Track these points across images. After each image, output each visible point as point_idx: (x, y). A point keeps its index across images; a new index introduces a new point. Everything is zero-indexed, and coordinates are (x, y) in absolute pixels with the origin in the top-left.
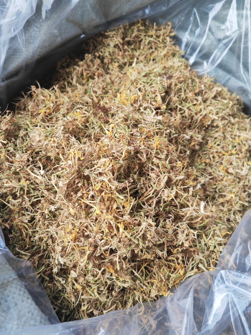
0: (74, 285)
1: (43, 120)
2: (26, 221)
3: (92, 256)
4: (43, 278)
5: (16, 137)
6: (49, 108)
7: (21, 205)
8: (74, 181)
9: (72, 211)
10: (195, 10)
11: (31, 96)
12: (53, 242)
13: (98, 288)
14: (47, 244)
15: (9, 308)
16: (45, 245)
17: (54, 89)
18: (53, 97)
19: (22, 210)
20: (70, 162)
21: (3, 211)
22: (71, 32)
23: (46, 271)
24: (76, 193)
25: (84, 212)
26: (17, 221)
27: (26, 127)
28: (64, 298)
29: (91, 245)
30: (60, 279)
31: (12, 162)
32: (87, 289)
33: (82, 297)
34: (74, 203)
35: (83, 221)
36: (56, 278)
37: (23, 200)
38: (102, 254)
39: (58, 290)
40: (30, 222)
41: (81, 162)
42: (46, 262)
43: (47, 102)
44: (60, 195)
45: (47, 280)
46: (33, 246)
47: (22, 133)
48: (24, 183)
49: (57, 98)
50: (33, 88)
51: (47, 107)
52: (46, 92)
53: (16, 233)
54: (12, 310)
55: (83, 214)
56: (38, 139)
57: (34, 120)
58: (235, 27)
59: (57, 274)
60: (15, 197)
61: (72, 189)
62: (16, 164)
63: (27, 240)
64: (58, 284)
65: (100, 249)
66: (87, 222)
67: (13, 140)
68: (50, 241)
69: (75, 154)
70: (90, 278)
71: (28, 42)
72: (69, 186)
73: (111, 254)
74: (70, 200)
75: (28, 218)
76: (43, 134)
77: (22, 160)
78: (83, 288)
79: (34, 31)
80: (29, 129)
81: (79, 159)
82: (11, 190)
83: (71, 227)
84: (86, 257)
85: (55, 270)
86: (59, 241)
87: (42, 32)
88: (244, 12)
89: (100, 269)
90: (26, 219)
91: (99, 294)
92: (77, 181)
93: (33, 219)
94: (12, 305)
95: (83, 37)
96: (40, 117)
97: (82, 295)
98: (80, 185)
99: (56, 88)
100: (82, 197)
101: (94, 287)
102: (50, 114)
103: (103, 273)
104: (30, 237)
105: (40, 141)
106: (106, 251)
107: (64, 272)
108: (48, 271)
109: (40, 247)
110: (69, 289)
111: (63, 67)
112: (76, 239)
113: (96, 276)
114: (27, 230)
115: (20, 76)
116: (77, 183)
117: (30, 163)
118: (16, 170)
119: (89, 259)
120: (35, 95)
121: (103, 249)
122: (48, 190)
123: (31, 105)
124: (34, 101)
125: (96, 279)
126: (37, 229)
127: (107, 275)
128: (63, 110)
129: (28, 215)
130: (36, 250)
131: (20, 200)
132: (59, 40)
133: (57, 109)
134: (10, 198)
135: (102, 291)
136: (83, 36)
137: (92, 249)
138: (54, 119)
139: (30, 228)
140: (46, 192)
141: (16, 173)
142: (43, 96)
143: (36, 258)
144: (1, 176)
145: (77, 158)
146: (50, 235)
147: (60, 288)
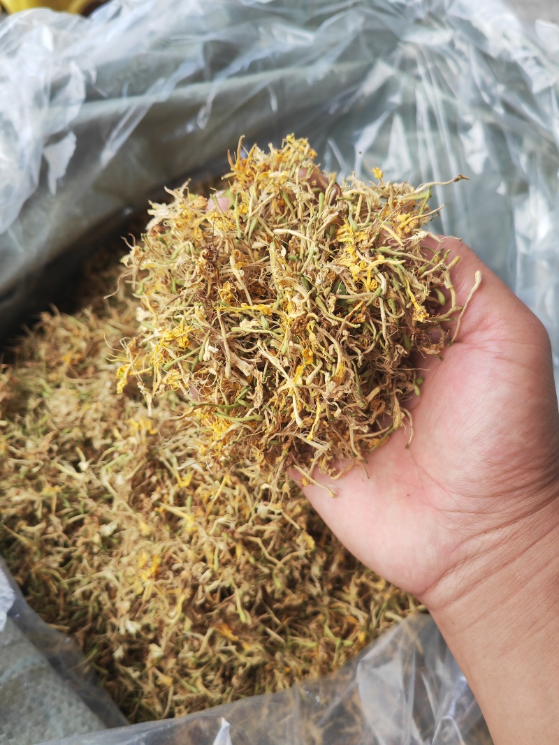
0: (156, 678)
1: (70, 375)
2: (55, 565)
3: (189, 605)
4: (98, 673)
5: (23, 412)
6: (79, 351)
7: (44, 533)
8: (144, 475)
9: (146, 529)
10: (331, 143)
11: (41, 332)
12: (111, 597)
13: (204, 676)
14: (99, 603)
15: (47, 717)
16: (95, 604)
17: (84, 315)
18: (85, 331)
19: (46, 545)
20: (133, 440)
21: (9, 553)
22: (107, 206)
23: (100, 657)
24: (149, 495)
25: (168, 528)
26: (38, 566)
27: (39, 390)
28: (141, 708)
29: (185, 583)
30: (130, 670)
31: (21, 458)
32: (183, 682)
33: (176, 698)
34: (147, 513)
35: (169, 543)
36: (122, 668)
37: (49, 523)
38: (206, 601)
39: (126, 693)
40: (62, 565)
41: (151, 438)
42: (99, 639)
43: (74, 340)
44: (120, 502)
45: (103, 676)
46: (72, 613)
47: (32, 403)
48: (48, 491)
49: (91, 330)
50: (46, 317)
51: (75, 349)
52: (71, 321)
53: (38, 592)
54: (53, 721)
55: (166, 530)
56: (64, 410)
57: (53, 376)
58: (407, 164)
59: (124, 662)
60: (32, 520)
61: (141, 487)
62: (30, 461)
63: (60, 601)
64: (126, 682)
65: (204, 591)
66: (175, 545)
67: (18, 417)
68: (104, 597)
69: (140, 426)
70: (187, 655)
71: (27, 235)
72: (136, 481)
73: (223, 597)
74: (139, 509)
75: (59, 558)
76: (74, 401)
77: (39, 450)
78: (175, 682)
79: (37, 215)
80: (45, 395)
81: (148, 434)
82: (24, 509)
83: (145, 556)
84: (179, 607)
85: (119, 653)
86: (124, 591)
87: (53, 214)
88: (419, 135)
89: (204, 634)
90: (55, 560)
91: (207, 686)
92: (148, 473)
93: (67, 559)
94: (53, 711)
95: (130, 215)
96: (63, 369)
97: (175, 693)
98: (154, 479)
99: (88, 312)
100: (161, 500)
101: (196, 674)
102: (81, 361)
103: (212, 641)
104: (65, 595)
105: (69, 414)
106: (213, 592)
107: (136, 654)
108: (106, 655)
109: (86, 613)
110: (148, 687)
111: (96, 270)
112: (157, 576)
113: (198, 650)
114: (58, 580)
115: (18, 297)
116: (150, 477)
117: (54, 454)
118: (30, 471)
119: (184, 610)
120: (48, 330)
121: (208, 589)
122: (95, 498)
123: (43, 349)
124: (49, 341)
125: (199, 654)
126: (79, 576)
127: (220, 645)
128: (105, 352)
129: (59, 552)
130: (77, 619)
131: (42, 525)
132: (85, 224)
133: (94, 350)
134: (23, 525)
135: (211, 682)
136: (128, 212)
137: (188, 591)
138: (91, 370)
139: (64, 576)
140: (91, 503)
141: (30, 477)
142: (68, 330)
143: (79, 634)
144: (4, 484)
145: (143, 432)
146: (103, 583)
147: (131, 688)
